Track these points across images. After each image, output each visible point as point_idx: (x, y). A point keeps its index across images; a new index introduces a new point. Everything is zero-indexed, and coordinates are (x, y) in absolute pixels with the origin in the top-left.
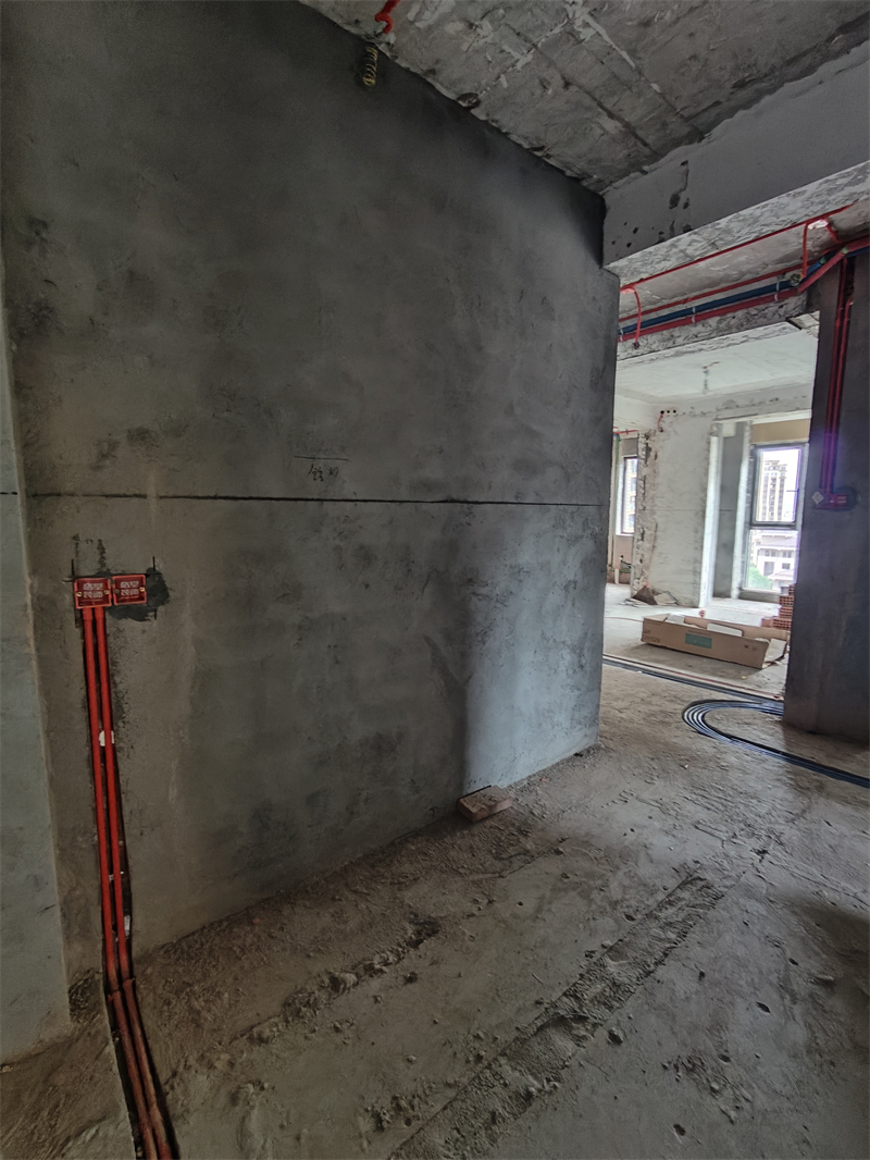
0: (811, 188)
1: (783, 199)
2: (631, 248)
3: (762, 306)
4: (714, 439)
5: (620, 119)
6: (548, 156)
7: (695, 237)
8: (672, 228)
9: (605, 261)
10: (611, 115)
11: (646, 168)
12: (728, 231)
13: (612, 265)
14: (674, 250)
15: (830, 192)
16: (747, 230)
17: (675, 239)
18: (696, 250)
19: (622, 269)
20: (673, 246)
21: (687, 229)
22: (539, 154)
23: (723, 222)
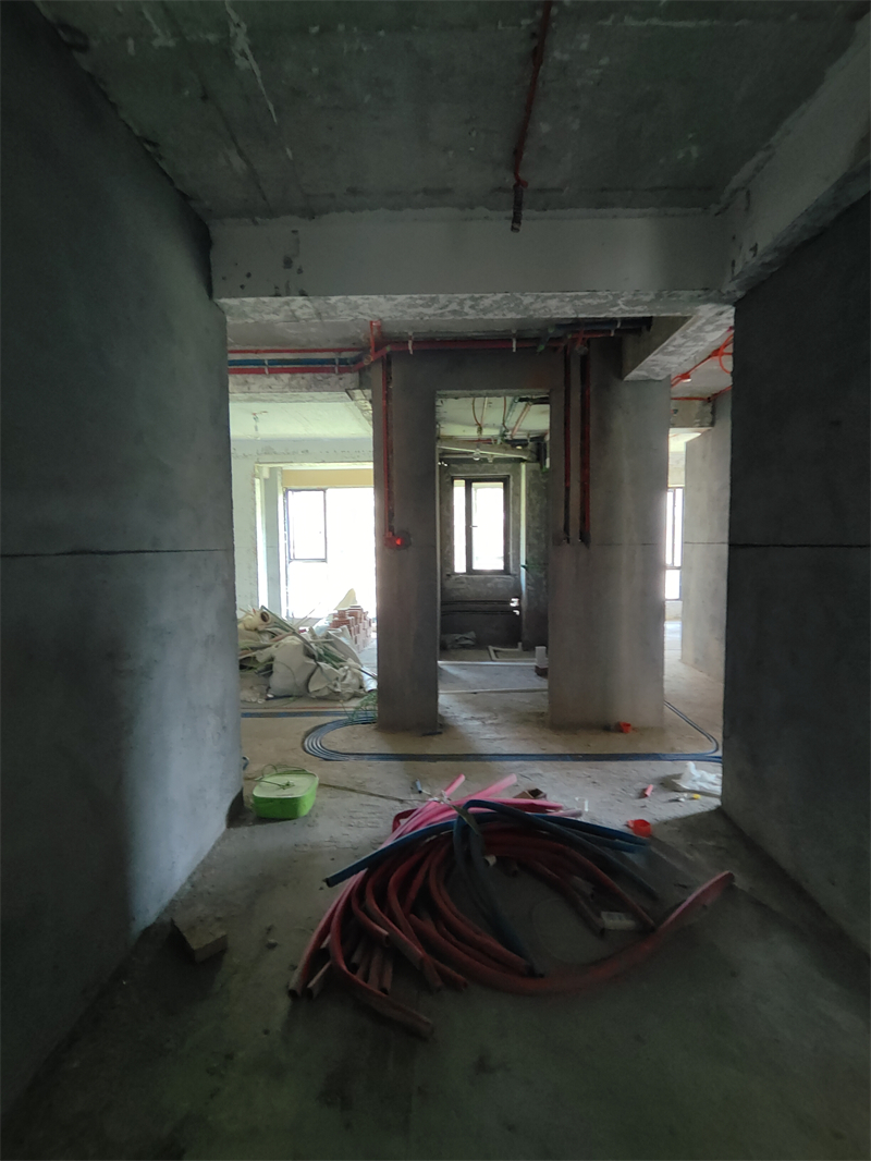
0: (401, 298)
1: (380, 299)
2: (243, 290)
3: (325, 375)
4: (257, 481)
5: (247, 162)
6: (161, 158)
7: (308, 303)
8: (287, 287)
9: (215, 293)
10: (240, 153)
11: (258, 219)
12: (334, 307)
13: (223, 300)
14: (286, 307)
15: (410, 306)
16: (348, 312)
17: (290, 298)
18: (304, 314)
19: (231, 307)
20: (287, 303)
21: (303, 294)
22: (148, 147)
23: (333, 299)
